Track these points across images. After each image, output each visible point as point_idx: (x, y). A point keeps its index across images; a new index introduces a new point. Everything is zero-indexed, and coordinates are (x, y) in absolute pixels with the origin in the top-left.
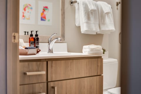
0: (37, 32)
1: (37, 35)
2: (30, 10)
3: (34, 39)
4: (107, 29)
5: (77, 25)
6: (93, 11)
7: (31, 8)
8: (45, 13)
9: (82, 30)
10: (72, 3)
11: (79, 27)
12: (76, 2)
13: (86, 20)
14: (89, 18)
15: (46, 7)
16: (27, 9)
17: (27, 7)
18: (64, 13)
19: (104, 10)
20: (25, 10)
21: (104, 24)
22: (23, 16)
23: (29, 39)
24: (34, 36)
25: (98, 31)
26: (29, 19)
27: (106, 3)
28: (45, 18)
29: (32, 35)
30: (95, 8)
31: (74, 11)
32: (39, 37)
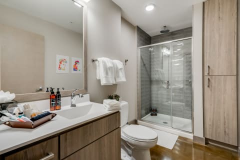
0: (58, 89)
1: (58, 92)
2: (65, 64)
3: (56, 96)
4: (120, 81)
5: (98, 78)
6: (110, 68)
7: (66, 62)
8: (77, 65)
9: (102, 83)
10: (93, 61)
11: (100, 80)
12: (97, 60)
13: (105, 76)
14: (107, 74)
15: (78, 62)
16: (62, 63)
17: (63, 61)
18: (87, 69)
19: (118, 66)
20: (61, 63)
21: (118, 77)
22: (60, 67)
23: (50, 96)
24: (55, 94)
25: (114, 83)
26: (64, 70)
27: (119, 61)
28: (77, 68)
29: (53, 93)
30: (112, 66)
31: (95, 68)
32: (61, 93)
